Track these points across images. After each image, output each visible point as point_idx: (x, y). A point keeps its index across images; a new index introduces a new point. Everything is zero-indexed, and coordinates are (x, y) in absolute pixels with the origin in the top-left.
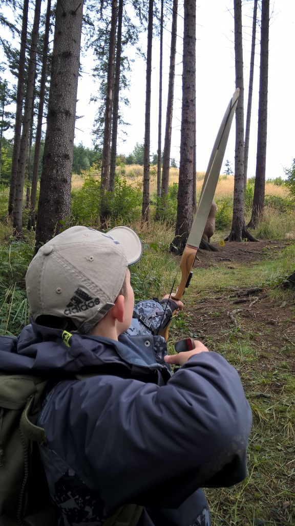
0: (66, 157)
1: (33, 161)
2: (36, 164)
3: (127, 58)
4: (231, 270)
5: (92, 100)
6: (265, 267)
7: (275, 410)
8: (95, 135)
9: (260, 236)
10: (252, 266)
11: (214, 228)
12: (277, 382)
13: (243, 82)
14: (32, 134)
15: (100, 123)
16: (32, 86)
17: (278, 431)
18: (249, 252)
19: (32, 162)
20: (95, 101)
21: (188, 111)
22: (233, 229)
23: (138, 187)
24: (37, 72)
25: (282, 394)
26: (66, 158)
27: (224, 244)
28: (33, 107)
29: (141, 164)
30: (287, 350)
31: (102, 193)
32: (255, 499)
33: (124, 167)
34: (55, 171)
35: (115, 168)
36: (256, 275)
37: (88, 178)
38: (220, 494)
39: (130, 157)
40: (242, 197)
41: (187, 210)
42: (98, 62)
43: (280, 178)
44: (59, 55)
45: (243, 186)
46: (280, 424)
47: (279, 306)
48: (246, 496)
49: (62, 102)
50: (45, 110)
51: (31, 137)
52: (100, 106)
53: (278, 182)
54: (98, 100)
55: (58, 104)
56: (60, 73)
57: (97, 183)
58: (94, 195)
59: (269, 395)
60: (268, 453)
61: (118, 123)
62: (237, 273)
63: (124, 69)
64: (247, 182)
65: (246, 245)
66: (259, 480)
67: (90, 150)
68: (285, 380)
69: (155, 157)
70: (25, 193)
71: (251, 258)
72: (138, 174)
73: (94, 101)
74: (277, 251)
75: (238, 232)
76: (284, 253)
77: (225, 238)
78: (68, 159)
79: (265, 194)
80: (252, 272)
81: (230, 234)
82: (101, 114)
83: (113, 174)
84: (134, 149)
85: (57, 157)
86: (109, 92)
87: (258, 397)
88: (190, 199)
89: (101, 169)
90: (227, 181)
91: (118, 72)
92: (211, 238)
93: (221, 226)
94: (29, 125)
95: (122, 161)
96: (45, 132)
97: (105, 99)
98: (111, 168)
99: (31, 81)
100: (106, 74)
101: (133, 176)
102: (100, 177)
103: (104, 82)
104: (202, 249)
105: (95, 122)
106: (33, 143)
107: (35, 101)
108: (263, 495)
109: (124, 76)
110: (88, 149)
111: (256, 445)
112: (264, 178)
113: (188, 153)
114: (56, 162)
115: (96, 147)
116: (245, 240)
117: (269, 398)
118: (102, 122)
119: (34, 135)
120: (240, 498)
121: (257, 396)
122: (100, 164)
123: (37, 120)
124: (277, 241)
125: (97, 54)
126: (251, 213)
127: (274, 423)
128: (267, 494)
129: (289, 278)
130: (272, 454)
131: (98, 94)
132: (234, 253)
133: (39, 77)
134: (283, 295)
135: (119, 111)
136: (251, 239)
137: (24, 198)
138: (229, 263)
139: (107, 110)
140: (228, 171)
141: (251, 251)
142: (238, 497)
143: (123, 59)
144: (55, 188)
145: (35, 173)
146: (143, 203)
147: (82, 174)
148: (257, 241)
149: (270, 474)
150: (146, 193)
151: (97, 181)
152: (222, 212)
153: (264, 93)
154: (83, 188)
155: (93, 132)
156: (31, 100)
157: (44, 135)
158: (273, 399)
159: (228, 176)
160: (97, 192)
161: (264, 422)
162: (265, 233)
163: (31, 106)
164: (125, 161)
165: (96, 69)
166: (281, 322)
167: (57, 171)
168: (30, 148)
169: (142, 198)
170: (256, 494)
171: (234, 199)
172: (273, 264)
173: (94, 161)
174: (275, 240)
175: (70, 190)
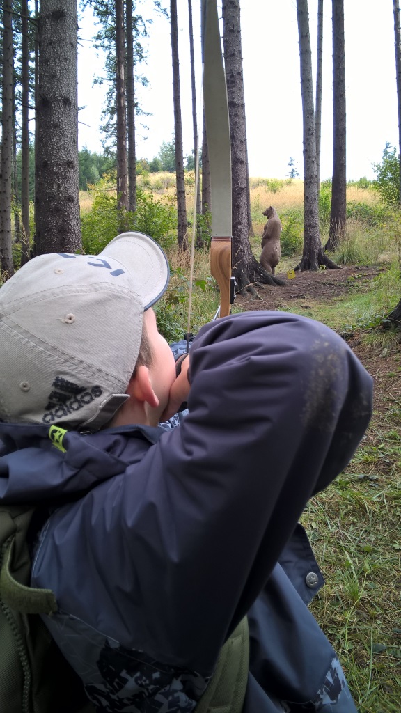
0: (70, 164)
1: (20, 175)
2: (24, 179)
3: (140, 18)
4: (307, 311)
5: (96, 82)
6: (353, 303)
7: (386, 497)
8: (104, 133)
9: (342, 261)
10: (334, 303)
11: (279, 254)
12: (386, 458)
13: (309, 42)
14: (15, 137)
15: (109, 114)
16: (11, 68)
17: (392, 524)
18: (330, 284)
19: (19, 177)
20: (101, 83)
21: (234, 89)
22: (305, 254)
23: (170, 203)
24: (15, 46)
25: (393, 474)
26: (69, 166)
27: (294, 276)
28: (14, 98)
29: (170, 170)
30: (395, 414)
31: (120, 215)
32: (371, 618)
33: (148, 176)
34: (55, 187)
35: (135, 178)
36: (342, 315)
37: (99, 194)
38: (323, 614)
39: (155, 162)
40: (315, 207)
41: (241, 231)
42: (101, 27)
43: (365, 178)
44: (48, 17)
45: (316, 192)
46: (394, 515)
47: (378, 355)
48: (358, 614)
49: (56, 85)
50: (32, 102)
51: (15, 141)
52: (108, 91)
53: (363, 184)
54: (104, 81)
55: (52, 89)
56: (51, 44)
57: (111, 201)
58: (109, 218)
59: (376, 477)
60: (382, 555)
61: (135, 113)
62: (316, 314)
63: (138, 34)
64: (321, 186)
65: (324, 275)
66: (374, 593)
67: (98, 154)
68: (396, 454)
69: (190, 159)
70: (13, 222)
71: (332, 291)
72: (168, 185)
73: (98, 84)
74: (368, 280)
75: (312, 258)
76: (377, 282)
77: (295, 267)
78: (73, 167)
79: (347, 202)
80: (335, 311)
81: (302, 261)
82: (110, 101)
83: (133, 187)
84: (160, 150)
85: (57, 166)
86: (119, 69)
87: (361, 481)
88: (244, 216)
89: (116, 181)
90: (292, 187)
91: (130, 40)
92: (276, 268)
93: (288, 250)
94: (10, 124)
95: (145, 168)
96: (34, 133)
97: (114, 80)
98: (130, 178)
99: (8, 61)
100: (113, 43)
101: (161, 188)
102: (116, 192)
103: (111, 55)
104: (265, 283)
105: (103, 115)
106: (19, 150)
107: (16, 90)
108: (381, 612)
109: (139, 45)
110: (95, 154)
111: (365, 545)
112: (345, 180)
113: (238, 150)
114: (56, 174)
115: (107, 150)
116: (323, 268)
117: (377, 480)
118: (112, 112)
119: (19, 139)
120: (350, 618)
121: (359, 479)
122: (113, 174)
123: (21, 116)
124: (367, 266)
125: (98, 14)
126: (329, 230)
127: (386, 514)
128: (386, 609)
129: (390, 316)
130: (388, 556)
131: (104, 74)
132: (309, 286)
133: (19, 54)
134: (382, 340)
135: (135, 96)
136: (331, 266)
137: (13, 229)
138: (302, 300)
139: (119, 96)
140: (292, 173)
141: (332, 283)
142: (348, 617)
143: (136, 20)
144: (57, 210)
145: (24, 192)
146: (179, 226)
147: (89, 189)
148: (340, 268)
149: (387, 583)
150: (181, 210)
151: (112, 198)
152: (288, 231)
153: (339, 57)
154: (94, 209)
155: (101, 129)
156: (11, 88)
157: (32, 138)
158: (382, 481)
159: (293, 180)
160: (114, 214)
161: (373, 513)
162: (350, 256)
163: (11, 97)
164: (148, 168)
165: (99, 37)
166: (383, 377)
167: (59, 186)
168: (14, 157)
169: (176, 218)
170: (372, 611)
171: (305, 212)
172: (364, 298)
173: (105, 171)
174: (364, 265)
175: (79, 212)
